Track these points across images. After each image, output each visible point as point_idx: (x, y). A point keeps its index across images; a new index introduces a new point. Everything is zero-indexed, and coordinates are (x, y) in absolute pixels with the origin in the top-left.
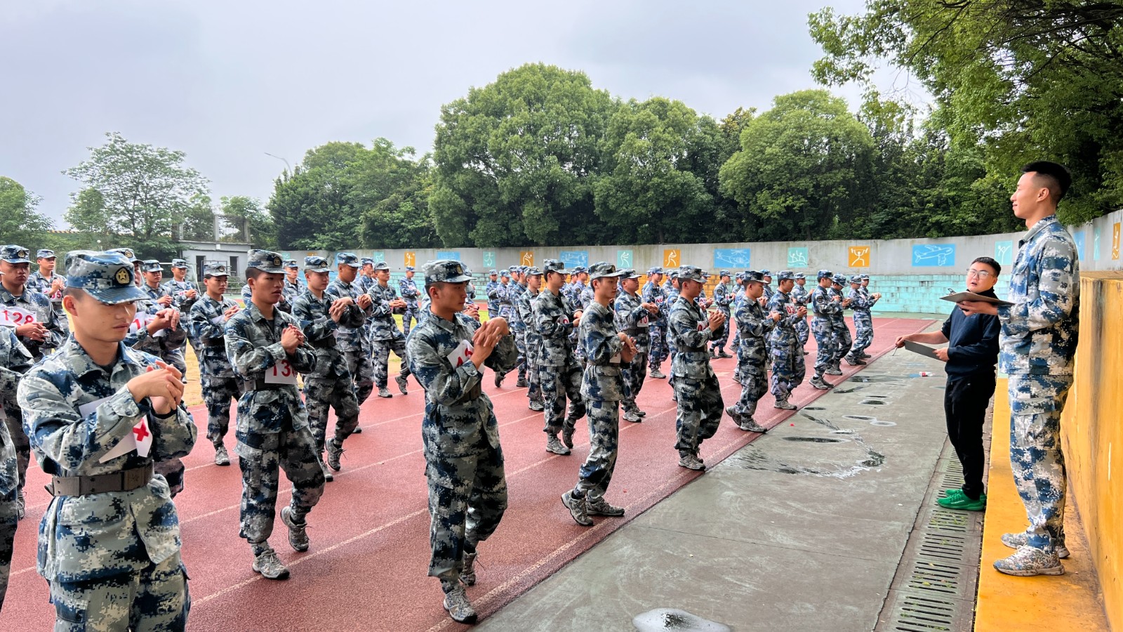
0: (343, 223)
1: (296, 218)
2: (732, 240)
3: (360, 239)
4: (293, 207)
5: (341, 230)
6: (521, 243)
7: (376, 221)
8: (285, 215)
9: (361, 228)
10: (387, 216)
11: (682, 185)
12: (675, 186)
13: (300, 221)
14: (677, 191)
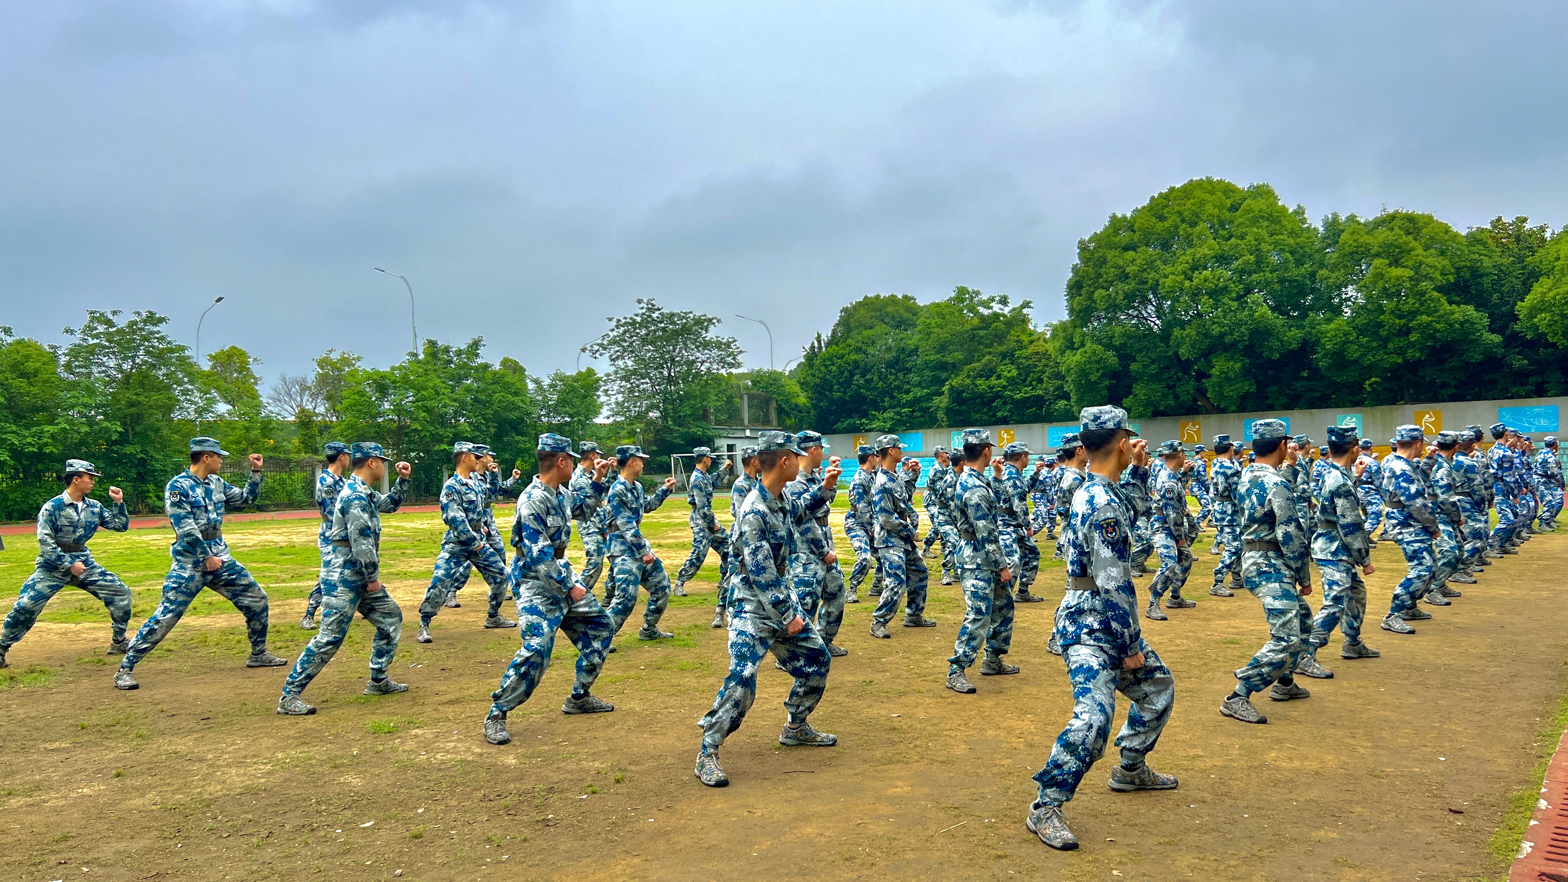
0: (911, 396)
1: (845, 393)
2: (1528, 396)
3: (940, 415)
4: (841, 380)
5: (909, 404)
6: (1184, 411)
7: (964, 391)
8: (831, 389)
9: (943, 401)
10: (982, 384)
11: (1462, 324)
12: (1451, 325)
13: (850, 397)
14: (1454, 331)
